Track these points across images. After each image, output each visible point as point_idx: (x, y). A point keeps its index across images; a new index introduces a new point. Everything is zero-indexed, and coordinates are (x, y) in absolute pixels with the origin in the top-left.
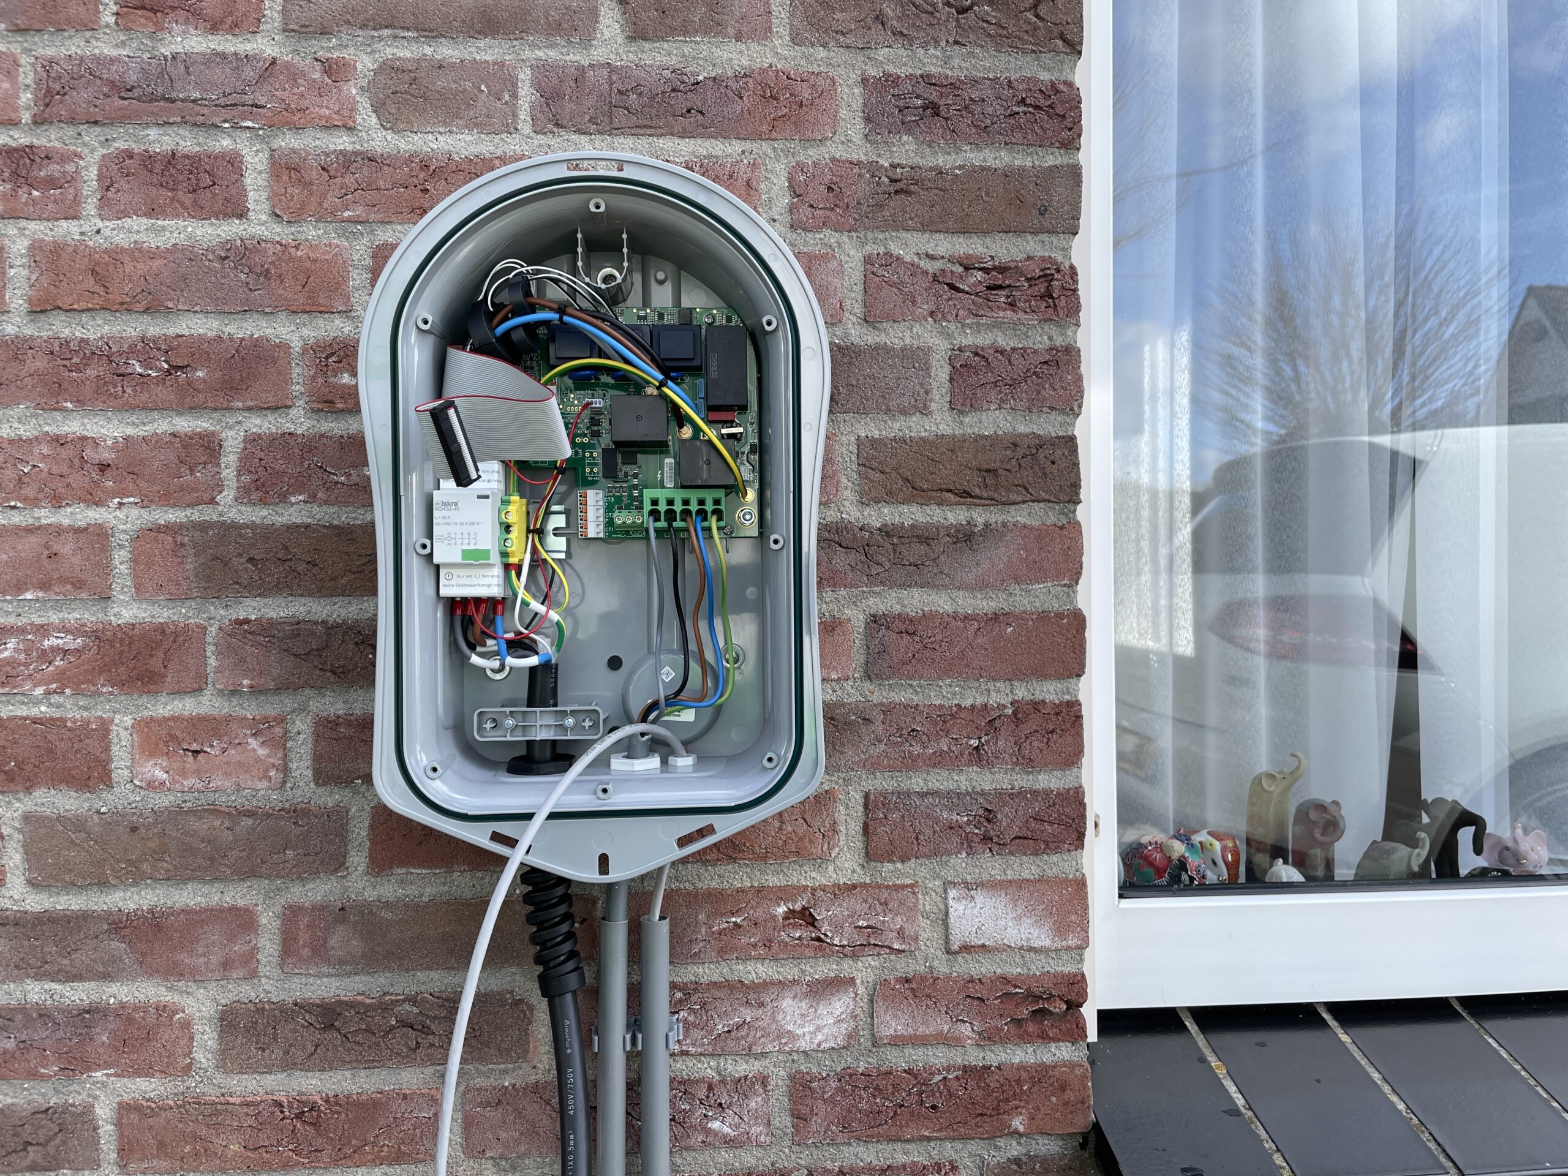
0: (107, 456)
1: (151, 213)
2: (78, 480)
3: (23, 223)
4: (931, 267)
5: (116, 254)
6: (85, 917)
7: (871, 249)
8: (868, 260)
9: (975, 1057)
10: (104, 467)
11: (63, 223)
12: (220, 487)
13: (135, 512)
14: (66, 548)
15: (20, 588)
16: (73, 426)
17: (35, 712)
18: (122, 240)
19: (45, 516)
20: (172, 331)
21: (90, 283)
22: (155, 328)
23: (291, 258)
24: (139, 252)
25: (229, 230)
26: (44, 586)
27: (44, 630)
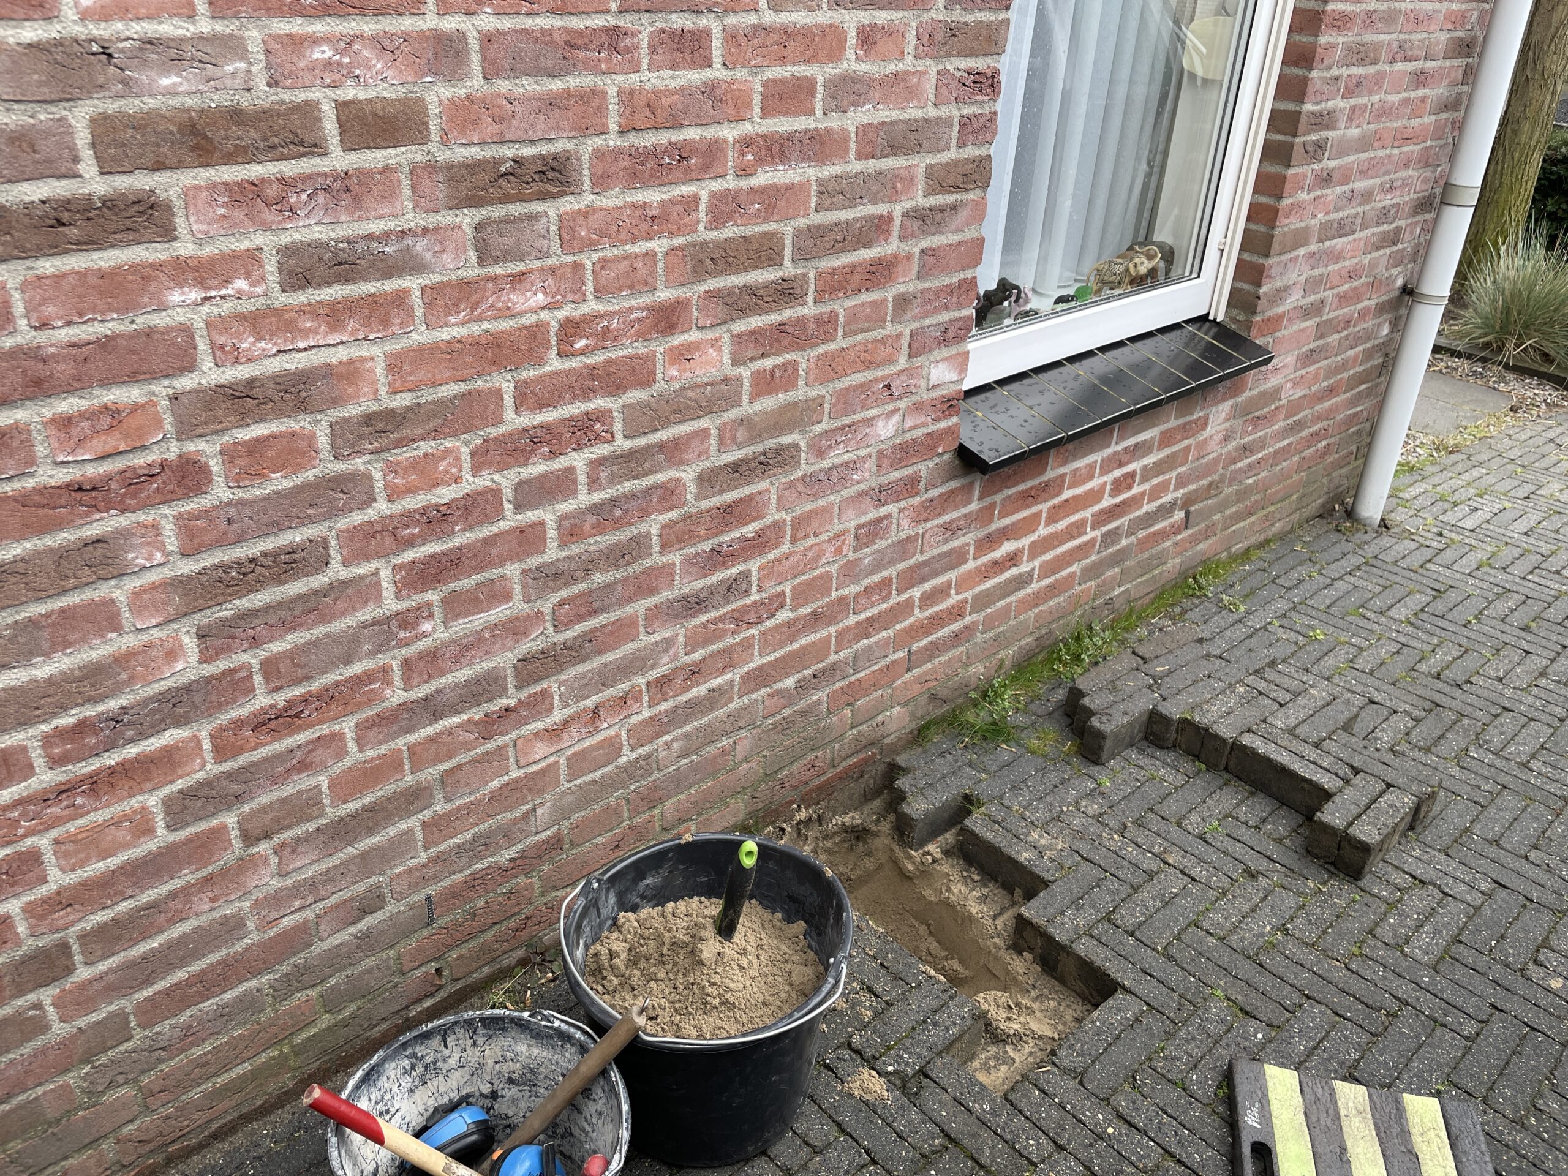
0: (654, 212)
1: (673, 67)
2: (643, 227)
3: (614, 77)
4: (958, 74)
5: (657, 93)
6: (649, 446)
7: (941, 67)
8: (938, 73)
9: (930, 429)
10: (653, 218)
11: (633, 75)
12: (698, 222)
13: (665, 241)
14: (639, 265)
15: (621, 290)
16: (640, 196)
17: (626, 353)
18: (660, 84)
19: (630, 249)
20: (682, 138)
21: (647, 113)
22: (675, 136)
23: (732, 90)
24: (668, 92)
25: (707, 74)
26: (631, 287)
27: (631, 310)
